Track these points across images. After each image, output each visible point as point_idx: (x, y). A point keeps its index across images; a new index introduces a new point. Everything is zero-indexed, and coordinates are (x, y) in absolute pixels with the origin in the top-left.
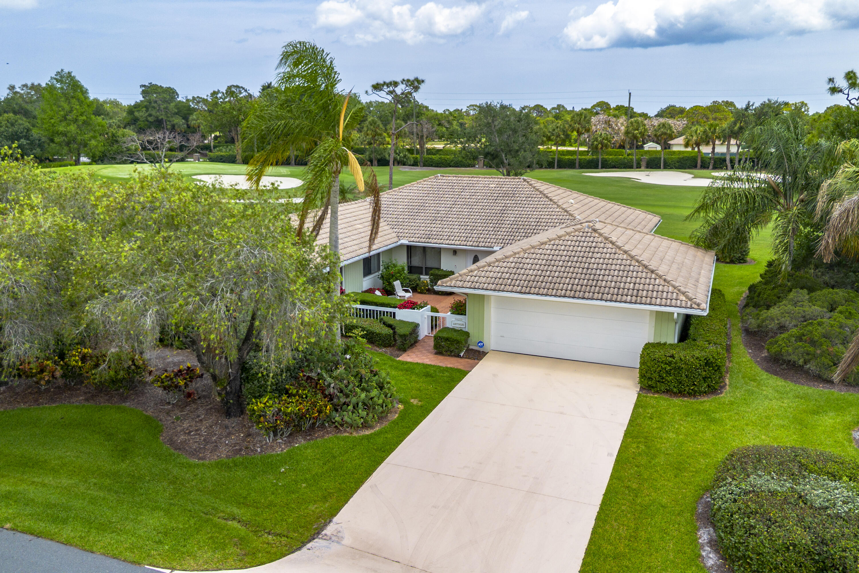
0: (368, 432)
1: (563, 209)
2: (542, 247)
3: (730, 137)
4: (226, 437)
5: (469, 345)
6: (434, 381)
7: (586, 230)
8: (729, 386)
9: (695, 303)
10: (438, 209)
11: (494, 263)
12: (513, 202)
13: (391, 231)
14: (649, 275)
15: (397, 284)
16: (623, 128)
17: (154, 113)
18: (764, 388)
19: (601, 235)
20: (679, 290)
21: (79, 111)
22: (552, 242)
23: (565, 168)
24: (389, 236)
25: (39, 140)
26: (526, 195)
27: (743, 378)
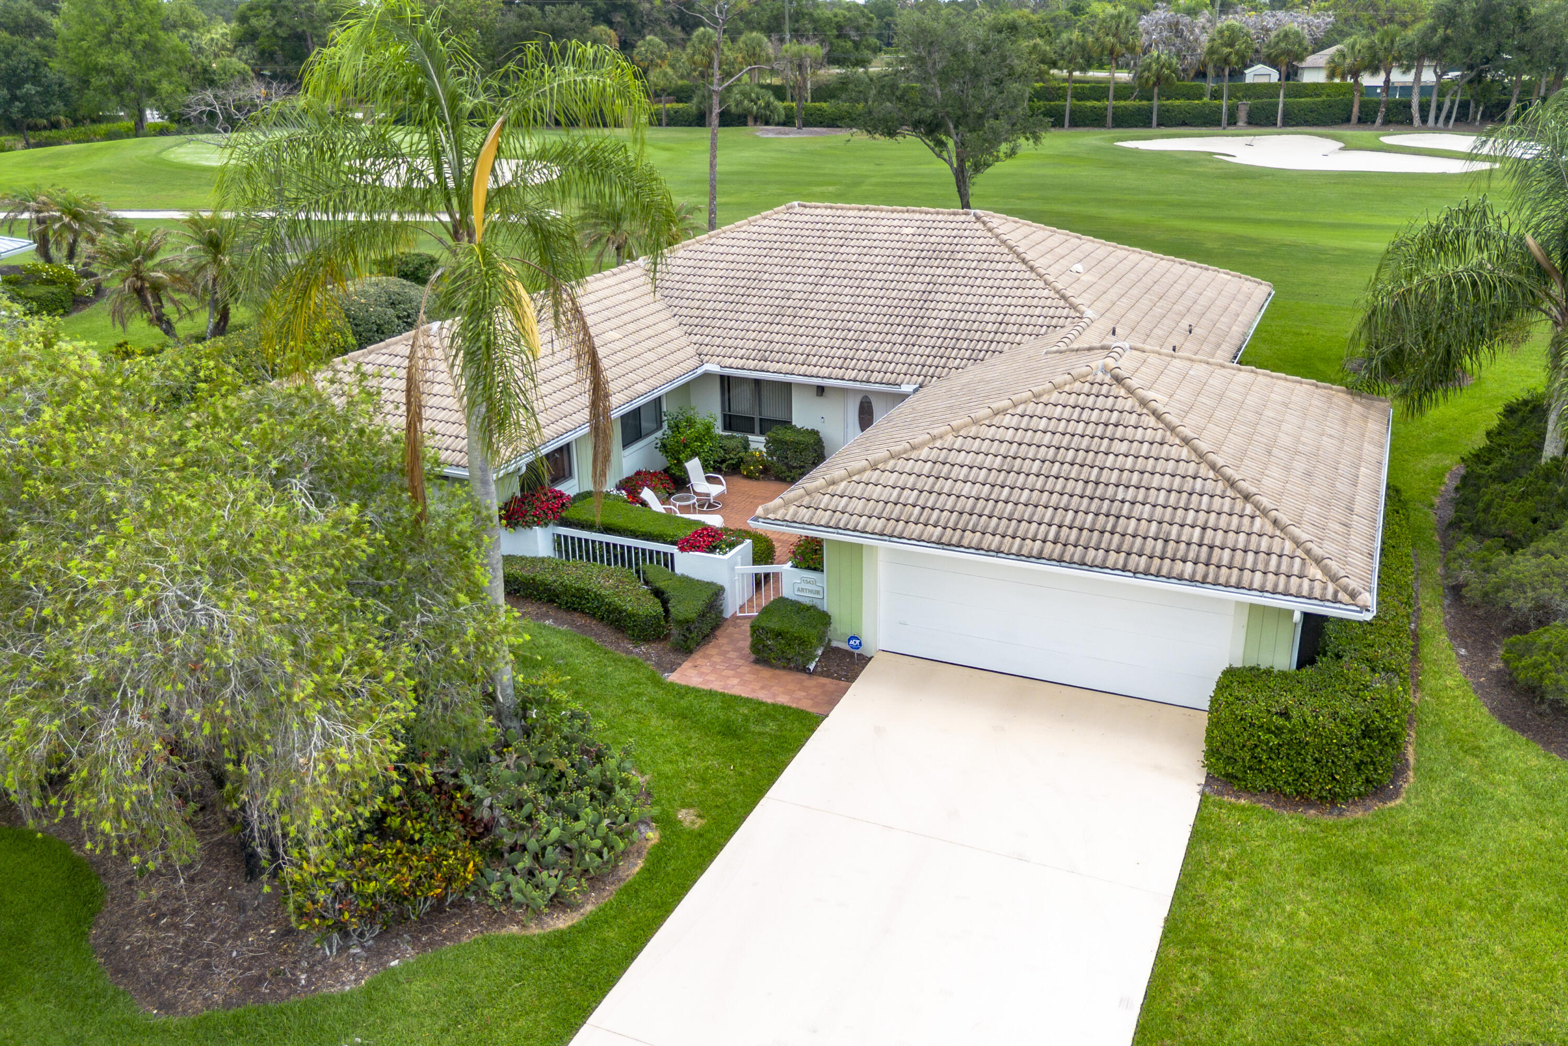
0: (562, 922)
1: (1058, 292)
2: (996, 421)
3: (1421, 58)
4: (237, 936)
5: (830, 640)
6: (739, 750)
7: (1100, 377)
8: (1416, 769)
9: (1345, 590)
10: (788, 286)
11: (885, 461)
12: (951, 272)
13: (684, 340)
14: (1239, 503)
15: (694, 467)
16: (1204, 38)
17: (286, 19)
18: (1498, 777)
19: (1131, 391)
20: (1308, 552)
21: (135, 22)
22: (1019, 410)
23: (1085, 125)
24: (680, 356)
25: (60, 85)
26: (979, 256)
27: (1449, 743)
